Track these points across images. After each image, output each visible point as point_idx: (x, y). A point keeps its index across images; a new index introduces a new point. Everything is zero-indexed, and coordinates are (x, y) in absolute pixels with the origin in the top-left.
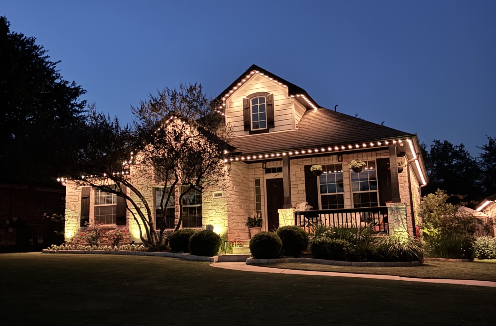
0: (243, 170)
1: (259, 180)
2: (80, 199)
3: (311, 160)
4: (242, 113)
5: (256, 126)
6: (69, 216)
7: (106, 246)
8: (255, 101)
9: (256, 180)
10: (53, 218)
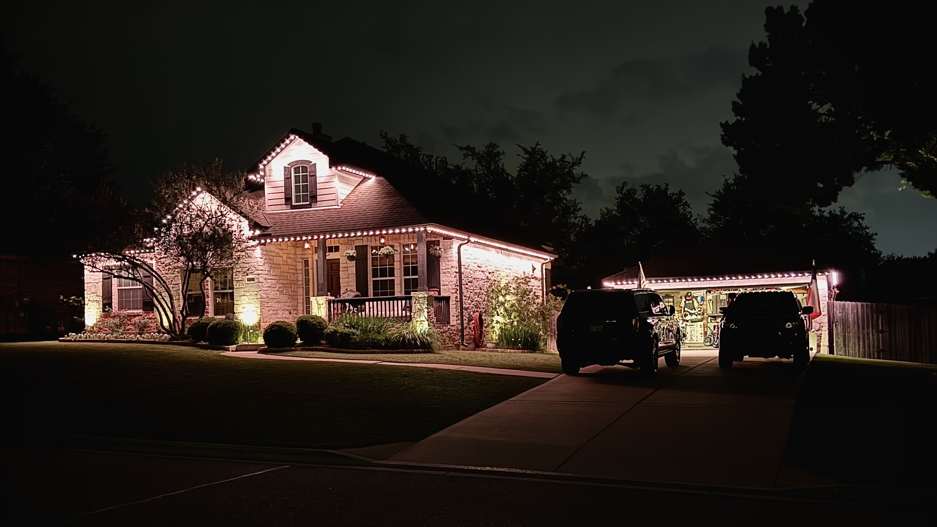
0: (287, 250)
1: (308, 260)
2: (101, 280)
3: (362, 240)
4: (283, 184)
5: (298, 200)
6: (89, 300)
7: (128, 335)
8: (297, 170)
9: (305, 261)
10: (71, 301)
